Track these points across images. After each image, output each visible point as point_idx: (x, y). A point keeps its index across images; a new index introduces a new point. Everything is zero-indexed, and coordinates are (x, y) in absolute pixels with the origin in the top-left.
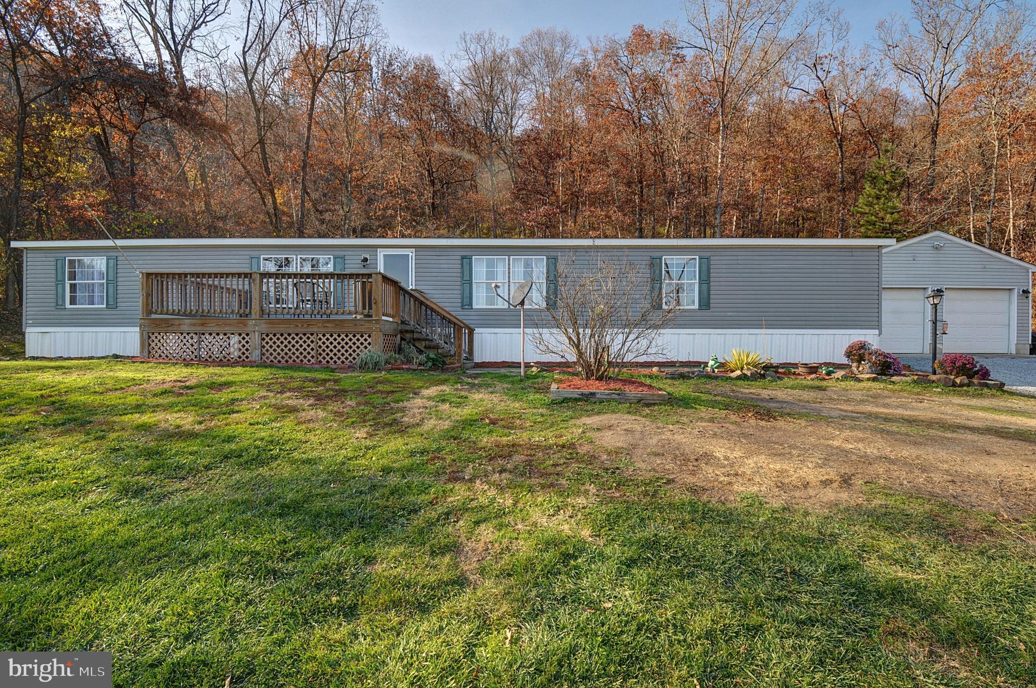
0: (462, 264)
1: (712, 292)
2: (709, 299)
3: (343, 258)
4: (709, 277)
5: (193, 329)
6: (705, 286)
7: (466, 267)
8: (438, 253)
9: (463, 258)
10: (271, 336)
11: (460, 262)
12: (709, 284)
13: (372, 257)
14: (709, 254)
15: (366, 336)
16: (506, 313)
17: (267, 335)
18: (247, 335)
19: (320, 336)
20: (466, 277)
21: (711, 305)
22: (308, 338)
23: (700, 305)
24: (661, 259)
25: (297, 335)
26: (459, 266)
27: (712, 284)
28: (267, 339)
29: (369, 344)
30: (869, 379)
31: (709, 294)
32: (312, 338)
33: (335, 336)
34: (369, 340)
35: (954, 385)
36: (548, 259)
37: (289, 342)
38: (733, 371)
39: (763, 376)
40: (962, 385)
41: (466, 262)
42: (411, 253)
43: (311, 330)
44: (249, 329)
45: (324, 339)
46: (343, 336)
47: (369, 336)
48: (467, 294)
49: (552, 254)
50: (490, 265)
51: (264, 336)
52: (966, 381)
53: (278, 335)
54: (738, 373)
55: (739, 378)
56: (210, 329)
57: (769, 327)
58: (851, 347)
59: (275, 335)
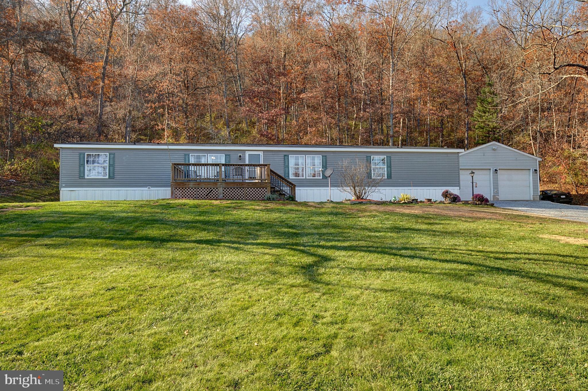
0: (284, 159)
1: (392, 171)
2: (391, 174)
3: (229, 155)
4: (391, 165)
5: (194, 186)
6: (389, 169)
7: (286, 160)
8: (273, 154)
9: (285, 156)
10: (227, 189)
11: (283, 158)
12: (391, 168)
13: (243, 155)
14: (391, 155)
15: (265, 189)
16: (305, 181)
17: (225, 189)
18: (217, 188)
19: (247, 189)
20: (286, 164)
21: (392, 177)
22: (242, 190)
23: (387, 177)
24: (370, 157)
25: (237, 188)
26: (283, 159)
27: (392, 168)
28: (225, 190)
29: (266, 192)
30: (448, 203)
31: (391, 172)
32: (243, 190)
33: (253, 189)
34: (266, 190)
35: (476, 204)
36: (322, 157)
37: (234, 191)
38: (401, 201)
39: (412, 203)
40: (479, 204)
41: (286, 157)
42: (261, 153)
43: (242, 186)
44: (218, 186)
45: (248, 190)
46: (256, 189)
47: (266, 189)
48: (287, 172)
49: (324, 154)
50: (297, 159)
51: (224, 189)
52: (480, 203)
53: (230, 189)
54: (403, 201)
55: (403, 203)
56: (201, 186)
57: (414, 186)
58: (443, 192)
59: (228, 189)
